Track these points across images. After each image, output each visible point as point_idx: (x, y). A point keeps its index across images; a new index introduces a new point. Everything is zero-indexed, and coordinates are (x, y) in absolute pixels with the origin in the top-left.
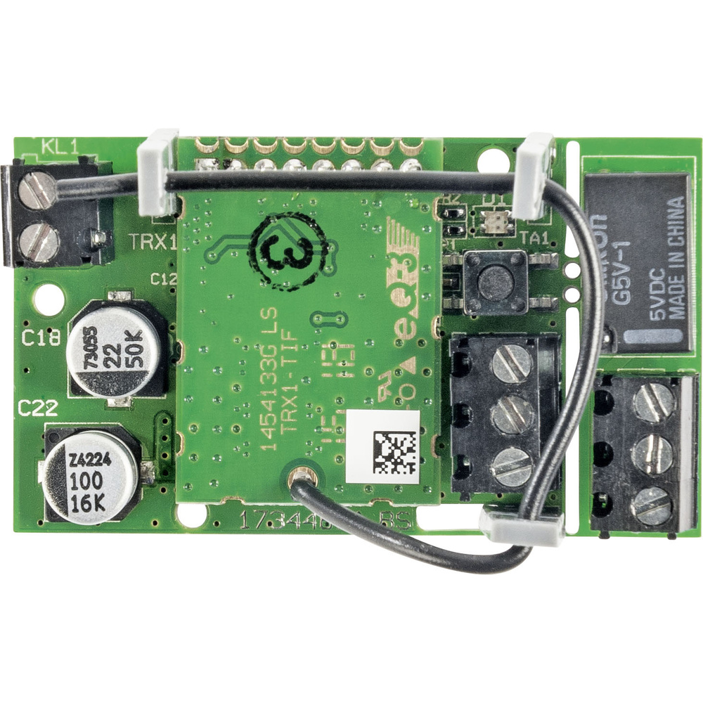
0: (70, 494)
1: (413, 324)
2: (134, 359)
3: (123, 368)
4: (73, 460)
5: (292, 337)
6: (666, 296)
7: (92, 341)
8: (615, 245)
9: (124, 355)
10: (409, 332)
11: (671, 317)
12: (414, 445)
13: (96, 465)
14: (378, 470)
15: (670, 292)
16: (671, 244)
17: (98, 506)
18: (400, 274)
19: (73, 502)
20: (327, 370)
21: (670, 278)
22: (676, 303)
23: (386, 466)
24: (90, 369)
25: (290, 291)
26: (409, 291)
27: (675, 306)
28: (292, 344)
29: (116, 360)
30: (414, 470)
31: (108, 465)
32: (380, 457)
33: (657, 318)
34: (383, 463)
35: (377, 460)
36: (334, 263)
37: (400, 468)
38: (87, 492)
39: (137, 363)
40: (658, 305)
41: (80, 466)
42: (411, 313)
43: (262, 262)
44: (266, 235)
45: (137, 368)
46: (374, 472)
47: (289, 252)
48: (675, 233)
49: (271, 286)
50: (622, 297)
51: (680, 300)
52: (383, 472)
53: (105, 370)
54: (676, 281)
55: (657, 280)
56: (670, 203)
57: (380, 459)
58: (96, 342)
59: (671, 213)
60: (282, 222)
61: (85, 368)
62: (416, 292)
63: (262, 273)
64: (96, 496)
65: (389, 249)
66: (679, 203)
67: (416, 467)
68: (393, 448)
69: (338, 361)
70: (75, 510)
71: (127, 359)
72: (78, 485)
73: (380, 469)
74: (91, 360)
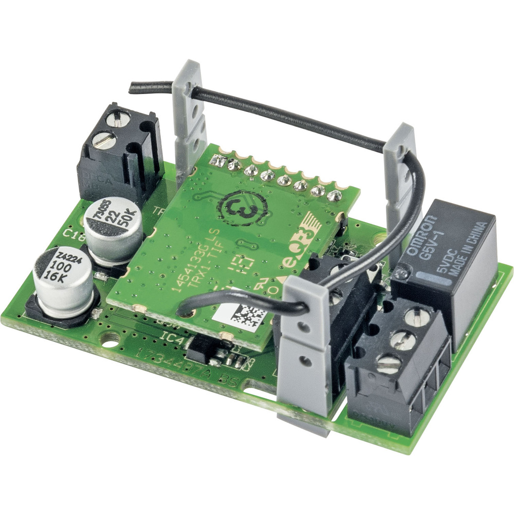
0: (48, 269)
1: (295, 262)
2: (124, 222)
3: (115, 224)
4: (60, 255)
5: (221, 245)
6: (452, 263)
7: (105, 207)
8: (435, 232)
9: (119, 218)
10: (290, 264)
11: (449, 273)
12: (262, 314)
13: (71, 261)
14: (234, 319)
15: (455, 262)
16: (467, 241)
17: (61, 279)
18: (301, 238)
19: (47, 273)
20: (232, 266)
21: (459, 256)
22: (456, 268)
23: (240, 319)
24: (96, 218)
25: (232, 225)
26: (302, 246)
27: (454, 269)
28: (219, 249)
29: (114, 219)
30: (255, 325)
31: (79, 263)
32: (239, 313)
33: (441, 271)
34: (239, 317)
35: (236, 314)
36: (265, 222)
37: (248, 322)
38: (58, 271)
39: (125, 224)
40: (445, 266)
41: (62, 259)
42: (297, 257)
43: (224, 209)
44: (234, 198)
45: (123, 226)
46: (231, 319)
47: (243, 209)
48: (473, 237)
49: (223, 220)
50: (426, 256)
51: (459, 267)
52: (237, 321)
53: (105, 221)
54: (462, 258)
55: (451, 255)
56: (478, 223)
57: (238, 315)
58: (107, 207)
59: (476, 228)
60: (247, 195)
61: (94, 217)
62: (305, 249)
63: (221, 213)
64: (62, 275)
65: (302, 225)
66: (483, 225)
67: (258, 325)
68: (249, 312)
69: (241, 264)
70: (46, 278)
71: (120, 221)
72: (55, 266)
73: (236, 319)
74: (100, 215)
